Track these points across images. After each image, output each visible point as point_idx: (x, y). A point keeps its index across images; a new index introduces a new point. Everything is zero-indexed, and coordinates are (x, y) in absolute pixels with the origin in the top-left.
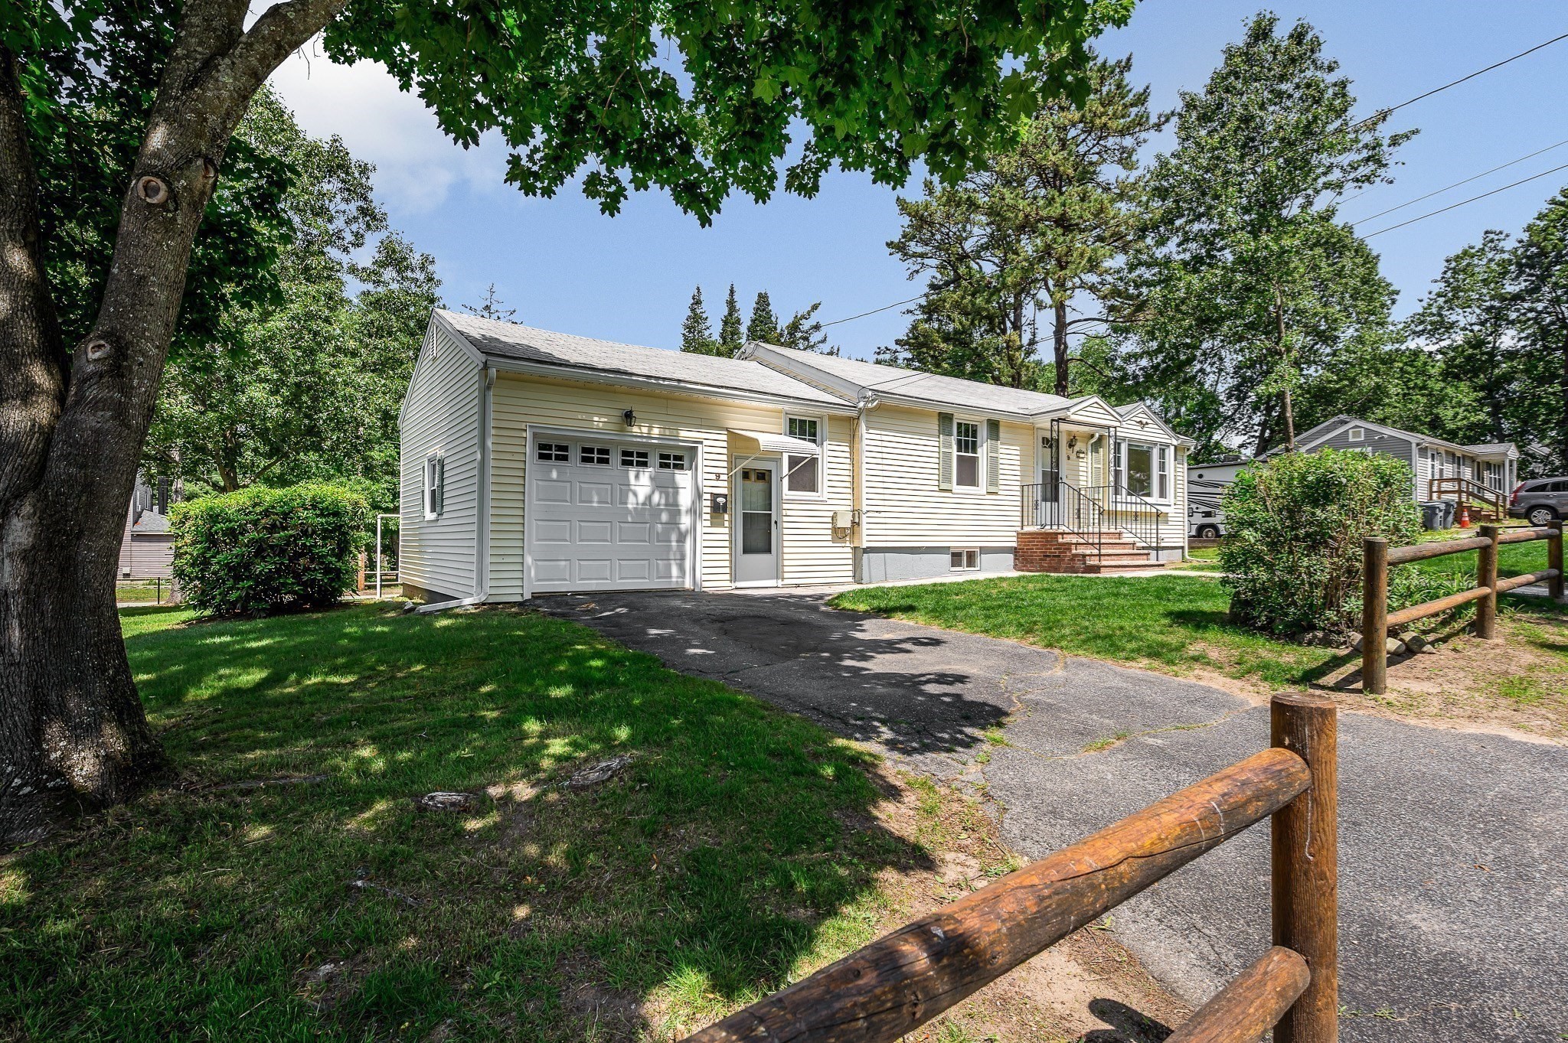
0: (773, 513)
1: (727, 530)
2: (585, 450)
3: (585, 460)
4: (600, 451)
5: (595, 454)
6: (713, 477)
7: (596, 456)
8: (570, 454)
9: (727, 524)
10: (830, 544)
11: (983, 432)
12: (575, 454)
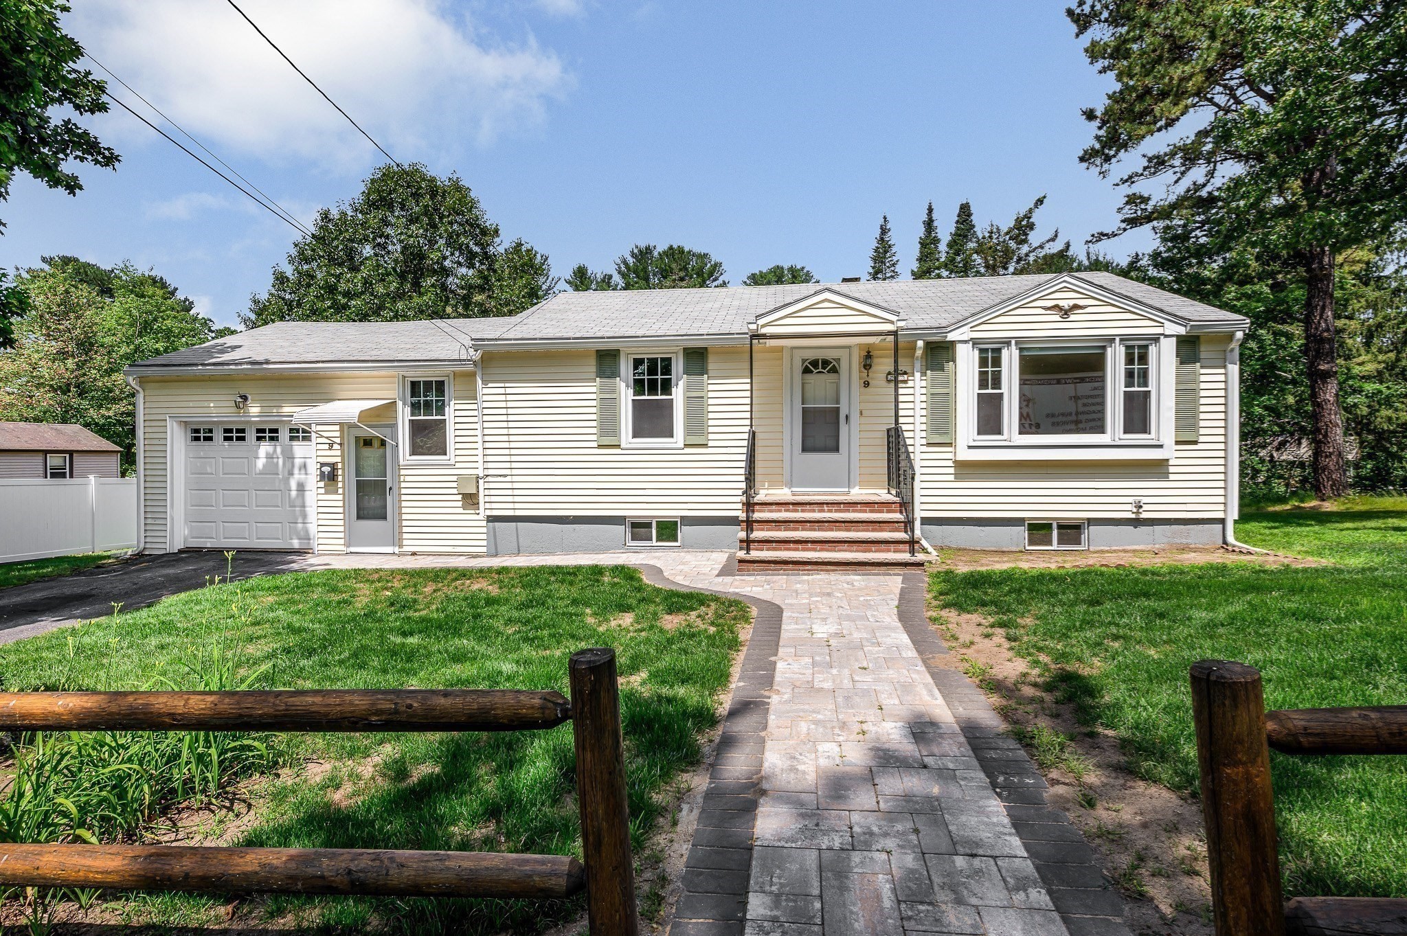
0: (389, 479)
1: (340, 497)
2: (226, 431)
3: (226, 439)
4: (238, 431)
5: (235, 434)
6: (327, 447)
7: (234, 435)
8: (214, 435)
9: (340, 491)
10: (461, 510)
11: (678, 366)
12: (218, 435)
